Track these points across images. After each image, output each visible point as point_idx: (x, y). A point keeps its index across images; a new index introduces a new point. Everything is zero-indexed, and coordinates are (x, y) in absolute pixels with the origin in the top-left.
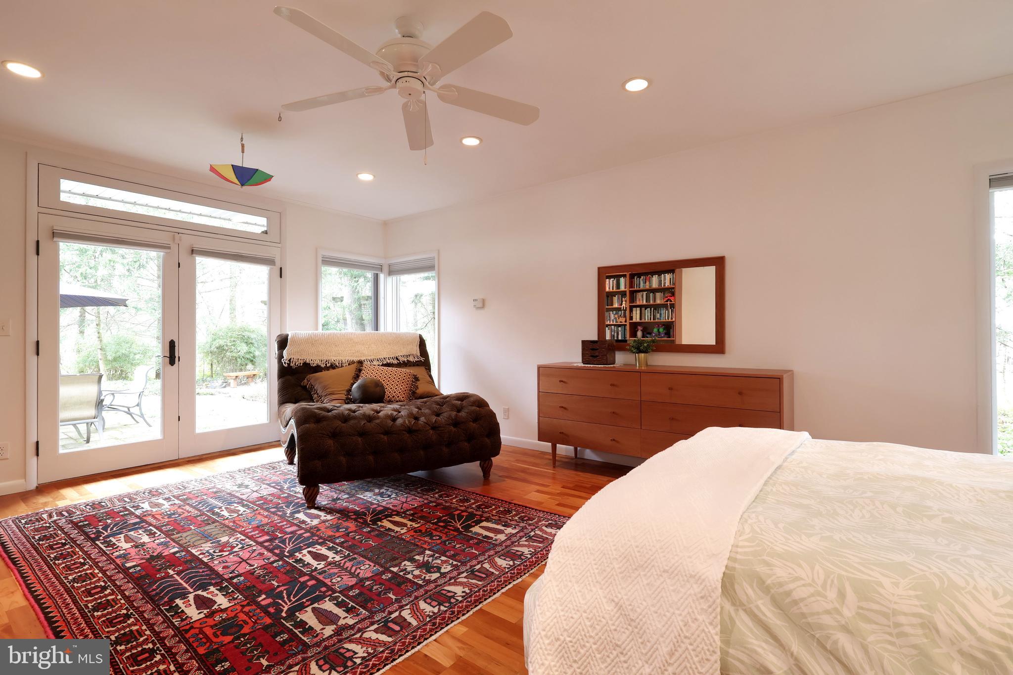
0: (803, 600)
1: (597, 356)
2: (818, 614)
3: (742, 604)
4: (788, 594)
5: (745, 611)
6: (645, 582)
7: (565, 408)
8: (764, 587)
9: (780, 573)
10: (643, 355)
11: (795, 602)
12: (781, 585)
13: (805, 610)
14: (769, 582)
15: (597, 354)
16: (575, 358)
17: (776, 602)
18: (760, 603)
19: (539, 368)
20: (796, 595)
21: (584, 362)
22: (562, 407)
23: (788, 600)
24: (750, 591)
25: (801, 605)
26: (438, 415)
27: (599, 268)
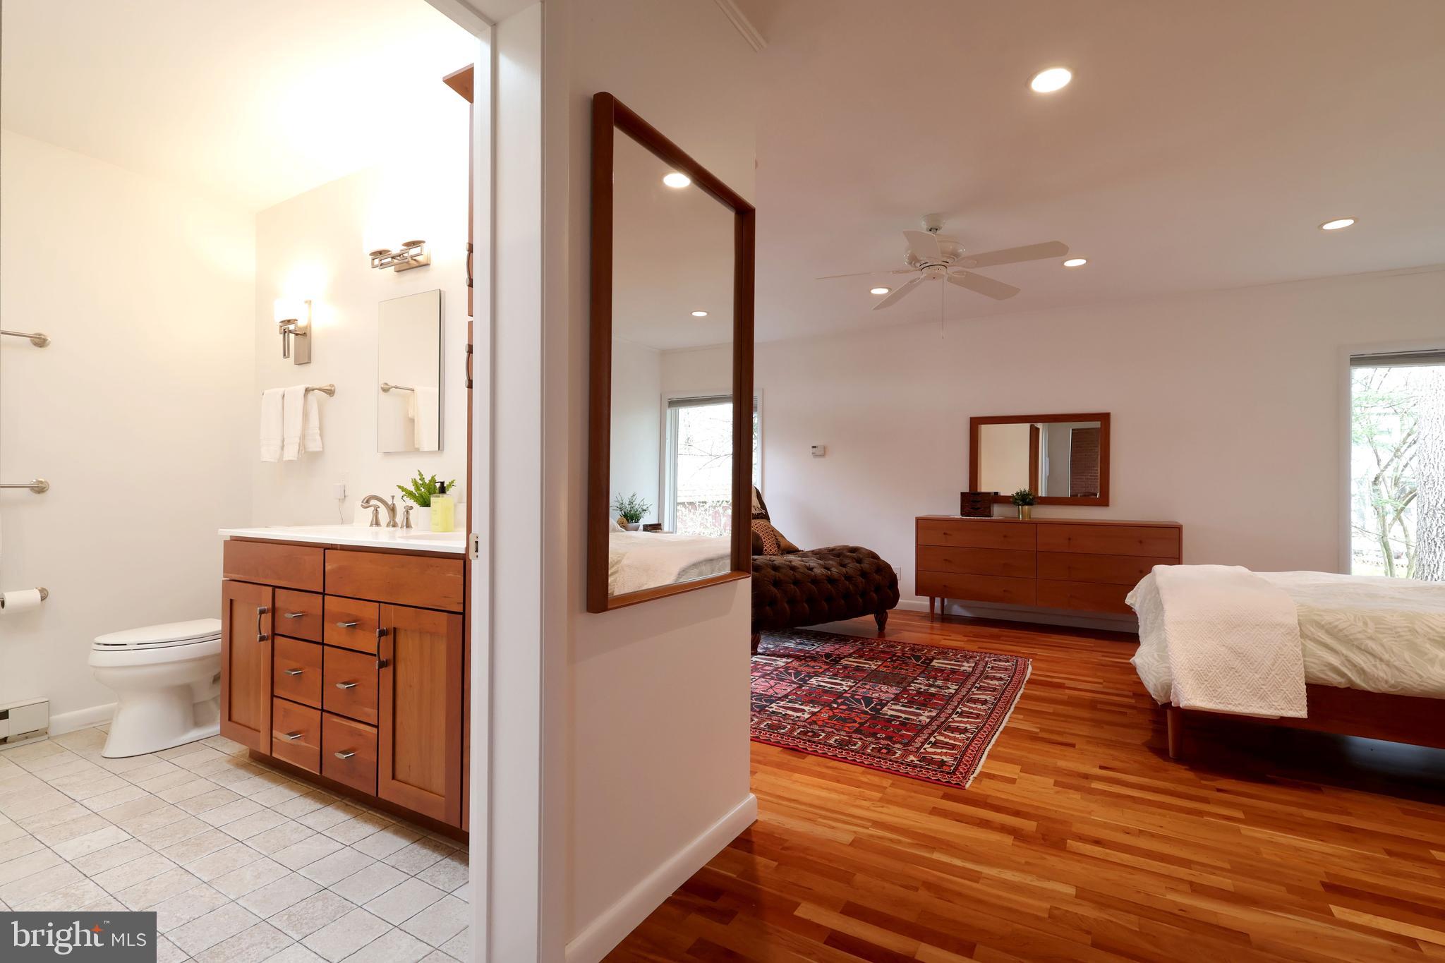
0: (1344, 629)
1: (979, 508)
2: (1355, 634)
3: (1307, 636)
4: (1336, 627)
5: (1310, 640)
6: (1244, 633)
7: (950, 561)
8: (1320, 626)
9: (1328, 618)
10: (1027, 507)
11: (1341, 630)
12: (1330, 623)
13: (1347, 633)
14: (1323, 623)
15: (979, 506)
16: (954, 511)
17: (1328, 632)
18: (1319, 634)
19: (918, 520)
20: (1341, 627)
21: (962, 514)
22: (946, 560)
23: (1336, 630)
24: (1312, 630)
25: (1345, 631)
26: (844, 566)
27: (971, 418)
